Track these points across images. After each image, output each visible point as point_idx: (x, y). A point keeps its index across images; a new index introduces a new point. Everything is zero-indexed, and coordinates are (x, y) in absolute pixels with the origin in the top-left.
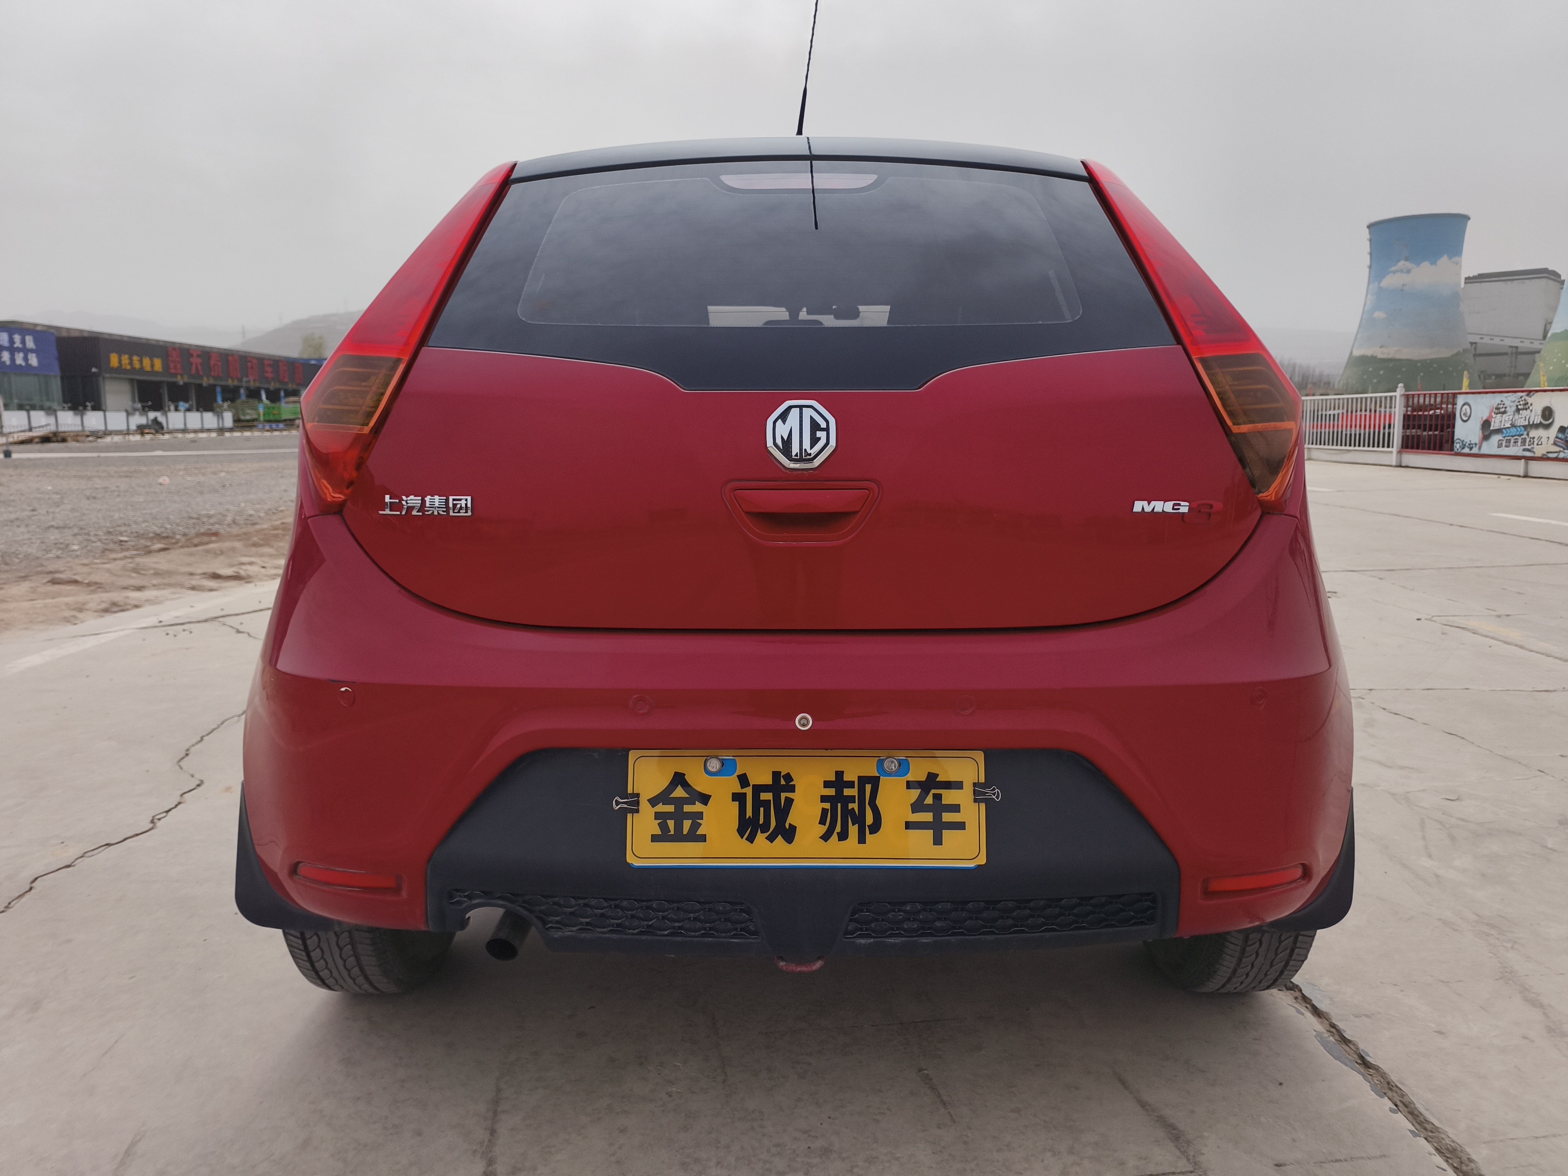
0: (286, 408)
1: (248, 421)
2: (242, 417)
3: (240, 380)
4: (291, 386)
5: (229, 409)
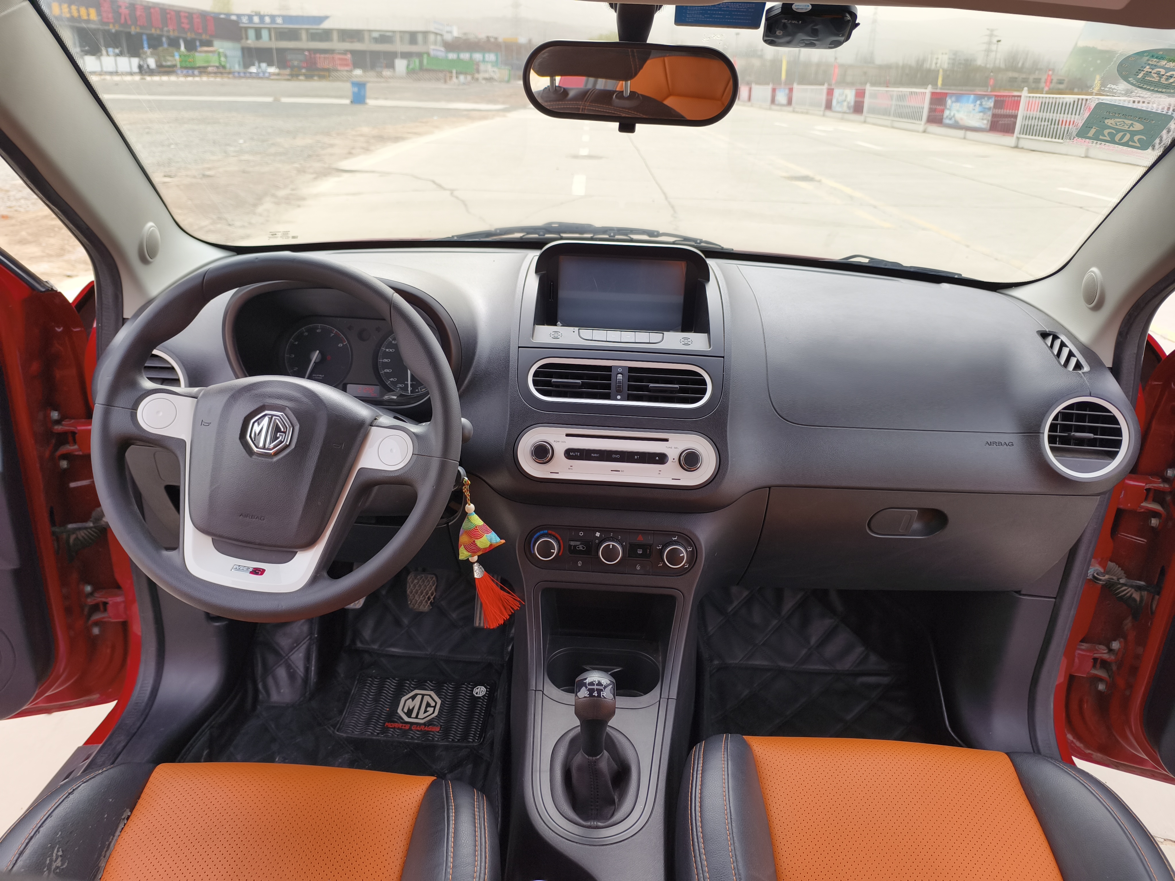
0: (200, 57)
1: (169, 67)
2: (164, 63)
3: (162, 30)
4: (204, 37)
5: (152, 55)
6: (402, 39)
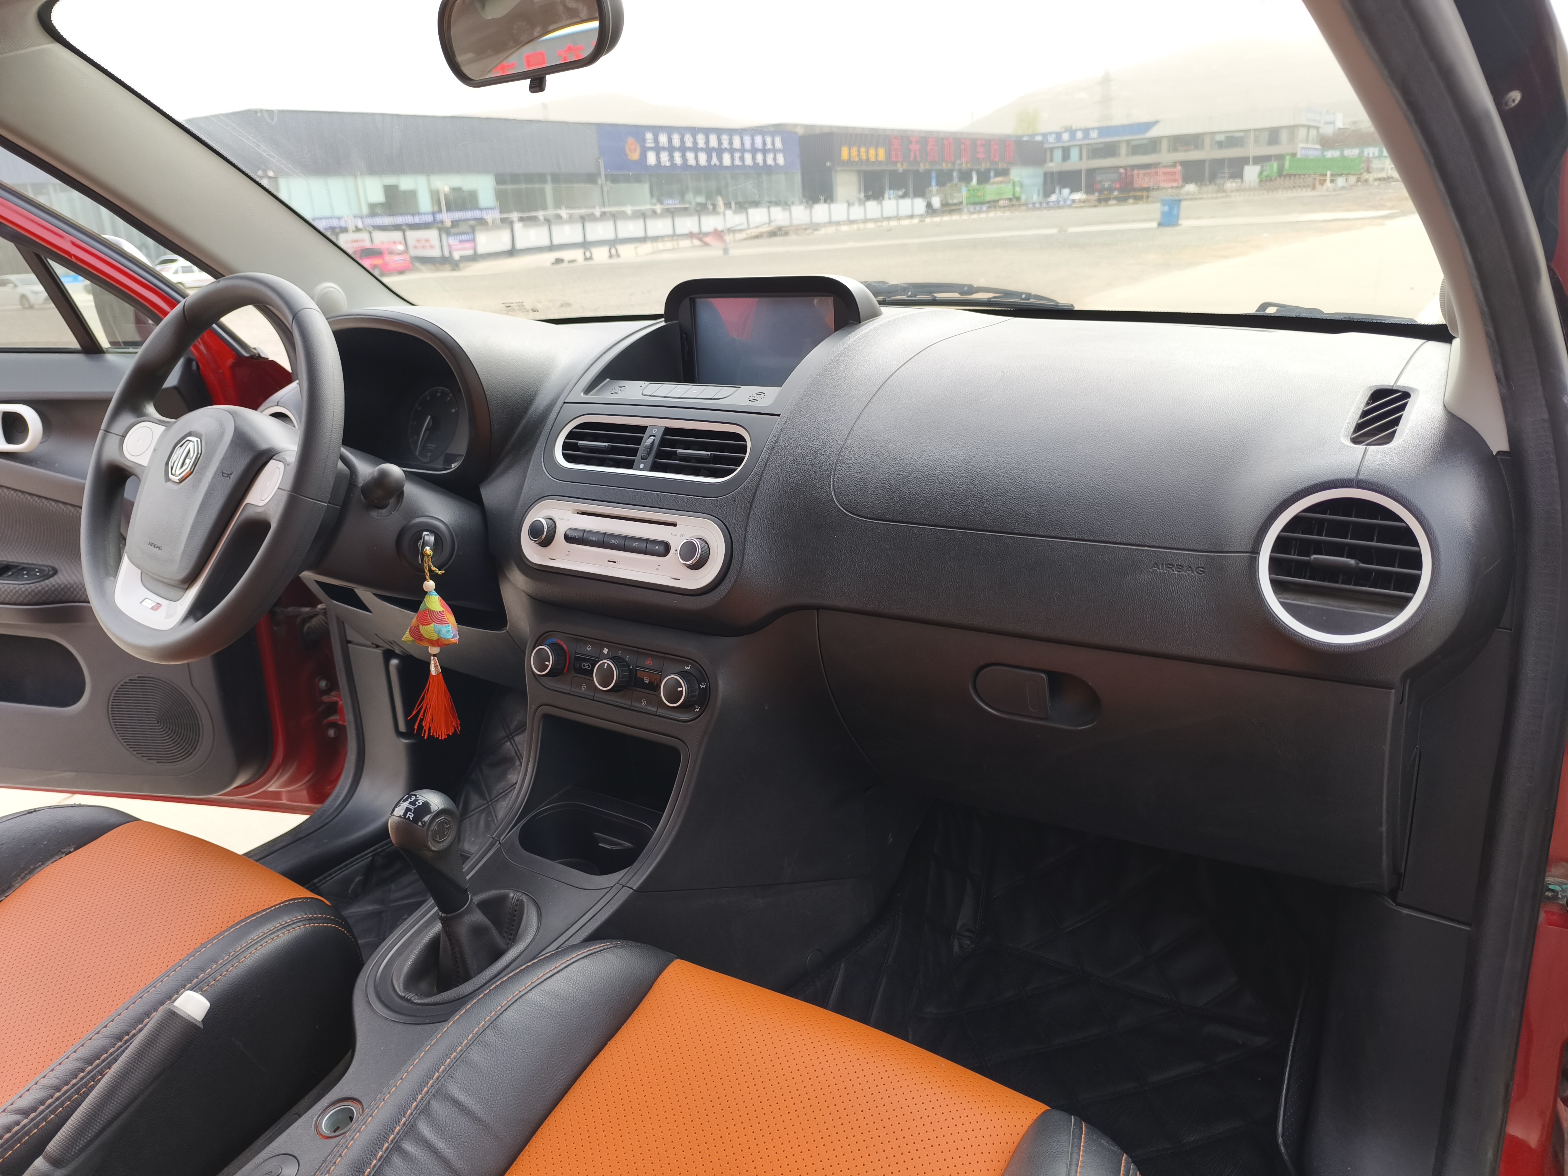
0: (991, 190)
1: (955, 204)
2: (950, 202)
3: (954, 163)
4: (1001, 166)
5: (938, 192)
6: (1256, 141)
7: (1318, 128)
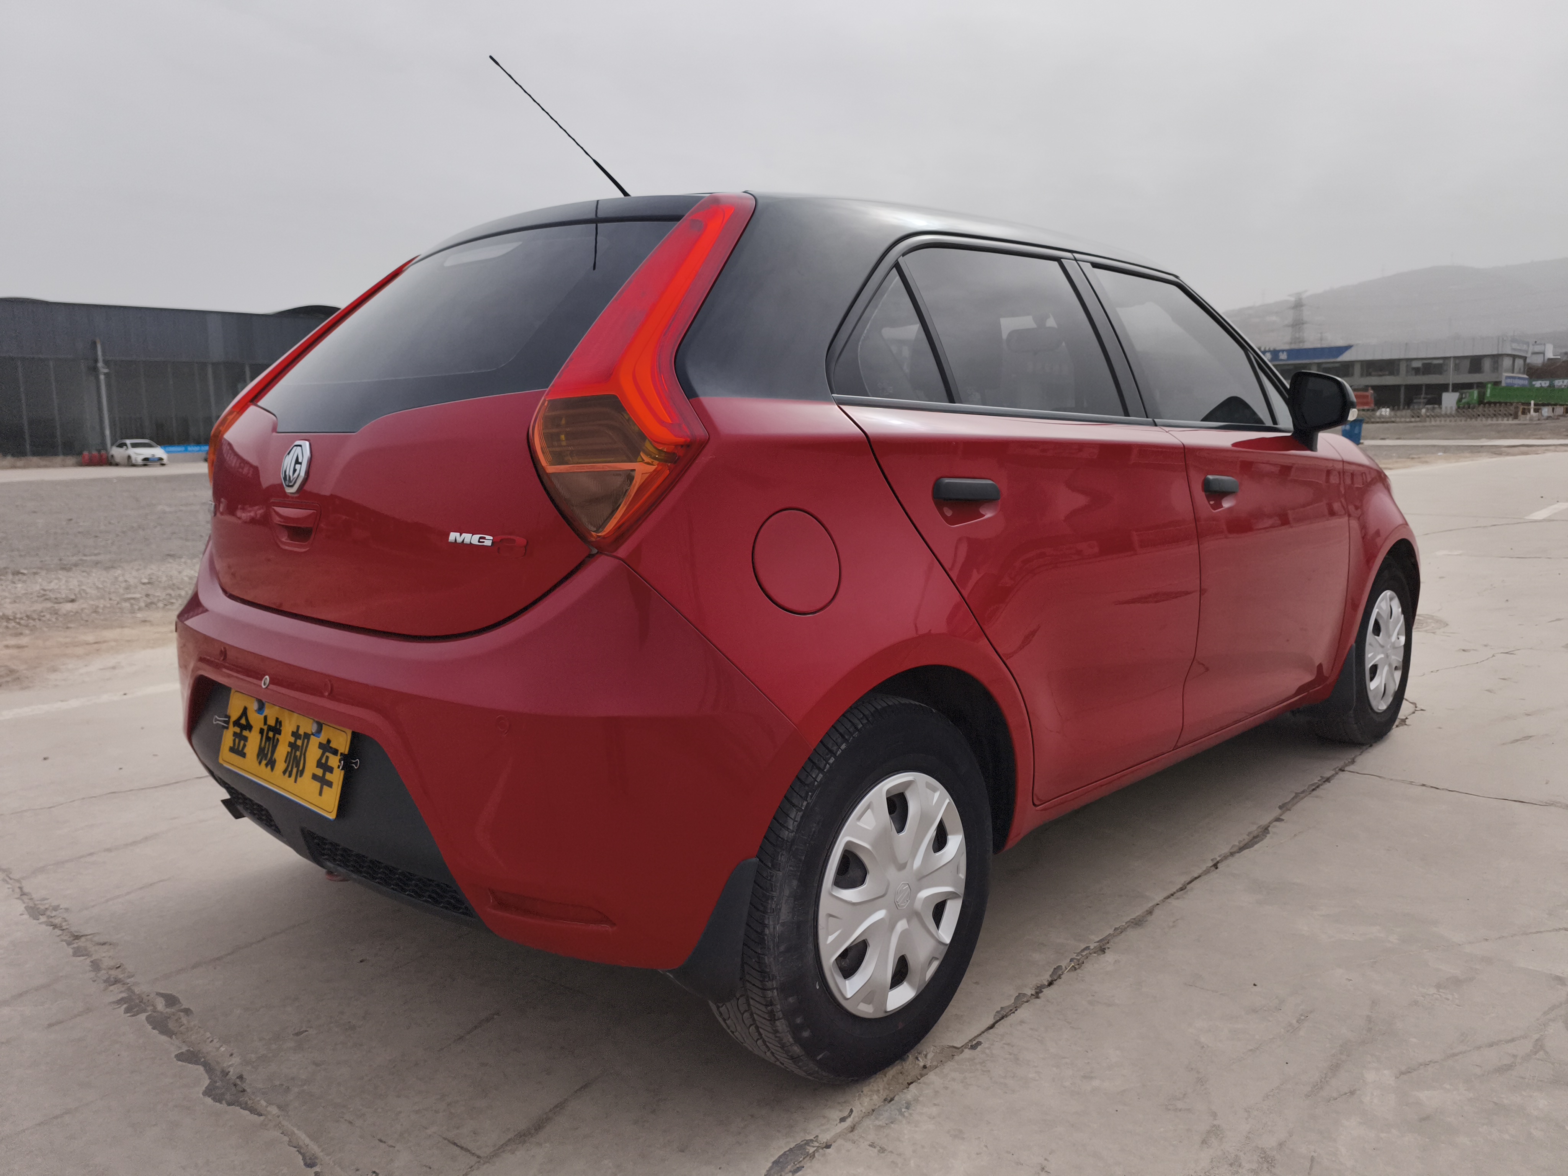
6: (1457, 368)
7: (1525, 358)
